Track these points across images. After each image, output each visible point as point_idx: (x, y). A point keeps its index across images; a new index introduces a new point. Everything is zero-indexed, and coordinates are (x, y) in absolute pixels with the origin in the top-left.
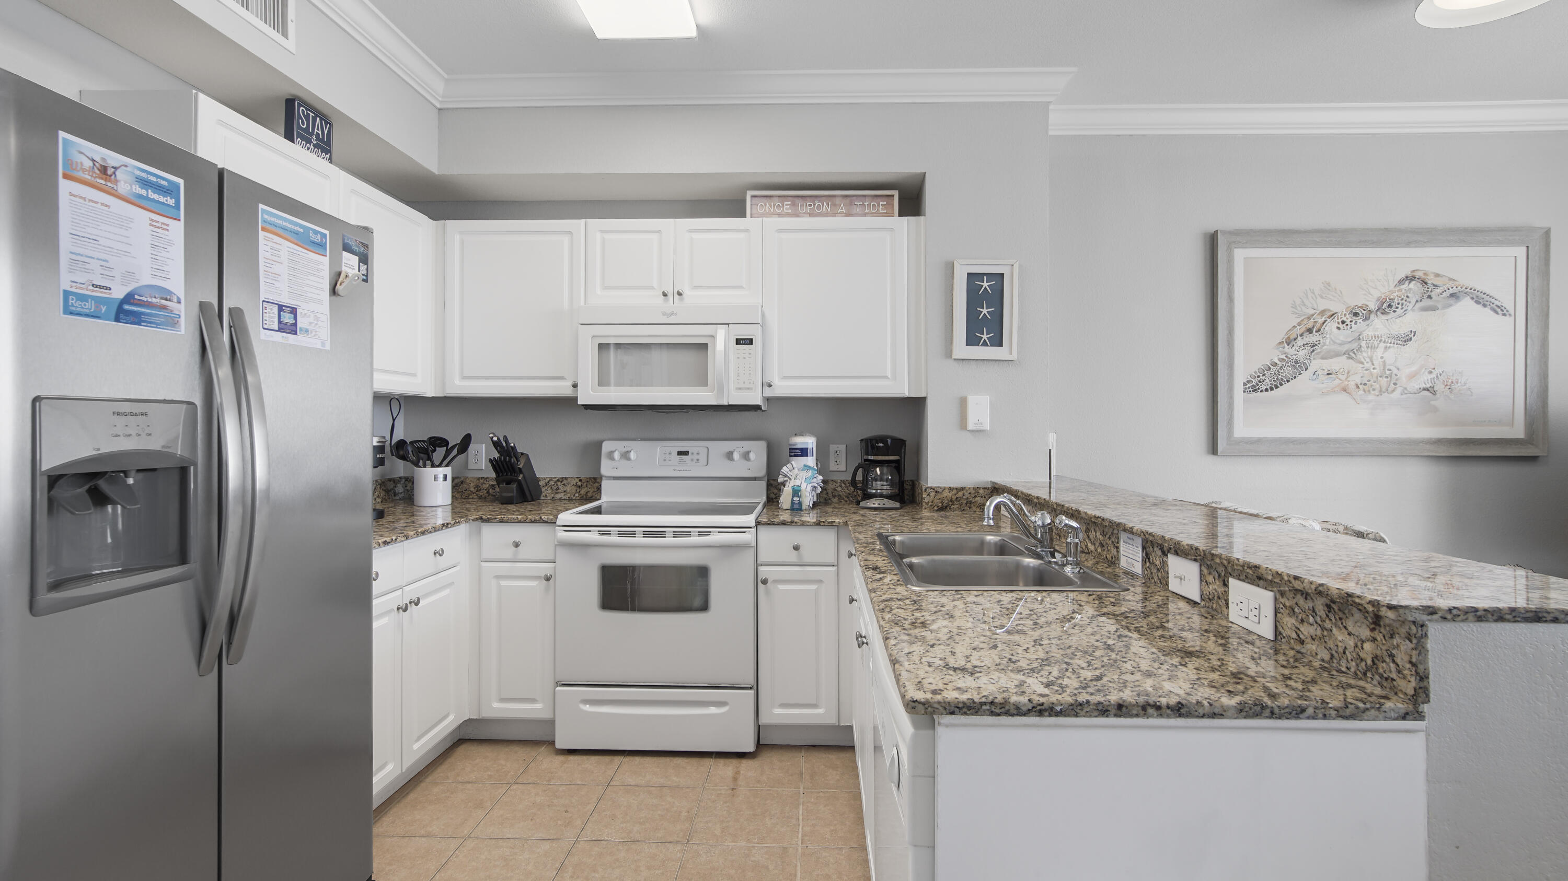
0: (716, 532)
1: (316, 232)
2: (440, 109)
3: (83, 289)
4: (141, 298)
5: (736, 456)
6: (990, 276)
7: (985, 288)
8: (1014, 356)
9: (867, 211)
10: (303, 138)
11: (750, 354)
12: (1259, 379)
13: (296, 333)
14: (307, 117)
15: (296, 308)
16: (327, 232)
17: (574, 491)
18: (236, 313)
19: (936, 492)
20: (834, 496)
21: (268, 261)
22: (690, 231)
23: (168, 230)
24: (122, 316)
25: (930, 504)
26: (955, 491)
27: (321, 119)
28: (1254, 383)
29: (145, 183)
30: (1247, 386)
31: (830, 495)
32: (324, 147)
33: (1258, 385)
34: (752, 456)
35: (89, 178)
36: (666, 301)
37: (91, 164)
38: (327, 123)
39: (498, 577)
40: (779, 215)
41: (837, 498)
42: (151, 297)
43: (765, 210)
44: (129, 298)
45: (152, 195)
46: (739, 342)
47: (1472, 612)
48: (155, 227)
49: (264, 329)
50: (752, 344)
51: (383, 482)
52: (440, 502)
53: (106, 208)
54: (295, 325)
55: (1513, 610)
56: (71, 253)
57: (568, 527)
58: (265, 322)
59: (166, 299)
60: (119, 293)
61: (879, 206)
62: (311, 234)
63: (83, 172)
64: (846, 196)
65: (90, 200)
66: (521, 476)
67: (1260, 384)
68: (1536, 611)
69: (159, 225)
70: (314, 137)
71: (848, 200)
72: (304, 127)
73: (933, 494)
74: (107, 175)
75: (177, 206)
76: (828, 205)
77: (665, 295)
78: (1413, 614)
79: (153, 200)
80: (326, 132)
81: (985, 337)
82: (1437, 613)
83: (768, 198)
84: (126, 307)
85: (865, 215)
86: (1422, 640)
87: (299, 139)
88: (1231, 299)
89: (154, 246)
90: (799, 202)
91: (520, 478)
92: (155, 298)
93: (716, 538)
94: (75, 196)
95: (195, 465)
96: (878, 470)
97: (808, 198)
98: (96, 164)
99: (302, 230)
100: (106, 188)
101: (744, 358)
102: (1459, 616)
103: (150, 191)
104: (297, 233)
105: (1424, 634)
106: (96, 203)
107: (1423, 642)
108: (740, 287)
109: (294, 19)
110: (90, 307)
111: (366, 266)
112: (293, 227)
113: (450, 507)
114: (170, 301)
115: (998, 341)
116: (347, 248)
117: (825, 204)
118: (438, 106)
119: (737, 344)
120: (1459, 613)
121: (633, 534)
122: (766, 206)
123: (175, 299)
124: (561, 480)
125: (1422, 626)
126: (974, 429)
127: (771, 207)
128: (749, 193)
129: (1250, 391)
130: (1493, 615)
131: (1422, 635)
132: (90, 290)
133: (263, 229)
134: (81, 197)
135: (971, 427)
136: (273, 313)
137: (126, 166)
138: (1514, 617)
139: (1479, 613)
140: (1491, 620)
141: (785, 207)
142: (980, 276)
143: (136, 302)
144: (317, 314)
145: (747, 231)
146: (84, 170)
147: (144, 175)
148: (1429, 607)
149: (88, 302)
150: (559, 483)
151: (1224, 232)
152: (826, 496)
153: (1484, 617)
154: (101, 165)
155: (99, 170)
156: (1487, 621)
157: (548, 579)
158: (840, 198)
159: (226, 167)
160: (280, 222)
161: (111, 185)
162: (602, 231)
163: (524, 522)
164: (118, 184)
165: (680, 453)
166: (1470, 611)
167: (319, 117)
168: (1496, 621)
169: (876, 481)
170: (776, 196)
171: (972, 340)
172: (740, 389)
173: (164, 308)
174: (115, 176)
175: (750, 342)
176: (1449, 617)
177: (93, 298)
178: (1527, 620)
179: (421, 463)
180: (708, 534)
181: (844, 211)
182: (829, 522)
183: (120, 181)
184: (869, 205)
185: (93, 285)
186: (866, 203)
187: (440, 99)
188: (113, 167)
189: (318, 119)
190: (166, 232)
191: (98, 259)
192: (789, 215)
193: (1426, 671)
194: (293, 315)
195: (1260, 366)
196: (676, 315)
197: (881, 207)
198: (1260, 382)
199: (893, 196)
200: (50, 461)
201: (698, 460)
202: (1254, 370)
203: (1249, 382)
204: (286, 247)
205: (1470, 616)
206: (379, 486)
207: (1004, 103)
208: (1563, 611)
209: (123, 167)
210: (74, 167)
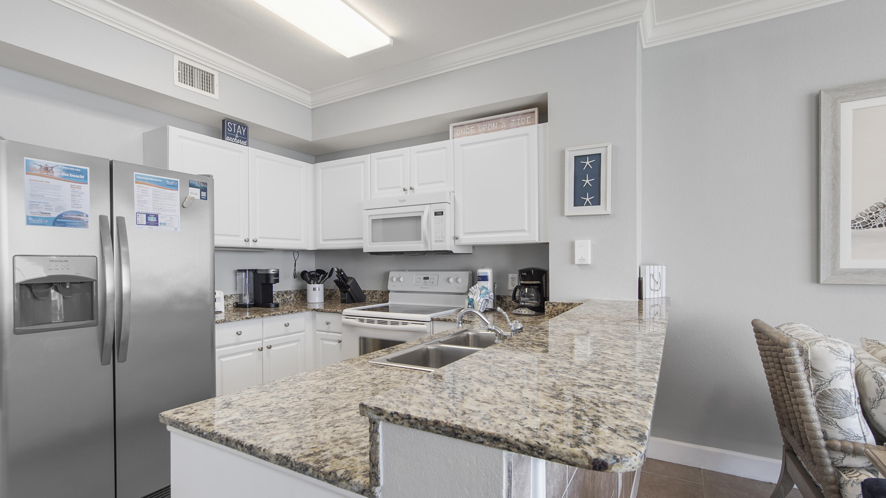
0: (410, 323)
1: (170, 181)
2: (312, 109)
3: (36, 215)
4: (66, 216)
5: (451, 280)
6: (591, 156)
7: (588, 165)
8: (609, 211)
9: (519, 124)
10: (230, 136)
11: (442, 220)
12: (871, 216)
13: (157, 225)
14: (232, 127)
15: (158, 215)
16: (178, 180)
17: (380, 298)
18: (121, 220)
19: (553, 305)
20: (510, 306)
21: (139, 196)
22: (417, 152)
23: (81, 188)
24: (56, 224)
25: (549, 313)
26: (566, 305)
27: (241, 126)
28: (864, 220)
29: (68, 171)
30: (856, 224)
31: (508, 305)
32: (244, 138)
33: (870, 221)
34: (460, 280)
35: (39, 173)
36: (406, 193)
37: (40, 167)
38: (244, 127)
39: (323, 339)
40: (468, 135)
41: (512, 307)
42: (72, 215)
43: (461, 134)
44: (60, 216)
45: (71, 175)
46: (436, 214)
47: (406, 419)
48: (74, 188)
49: (137, 224)
50: (443, 215)
51: (301, 291)
52: (317, 301)
53: (48, 183)
54: (157, 222)
55: (436, 423)
56: (30, 202)
57: (349, 316)
58: (137, 222)
59: (80, 216)
60: (54, 215)
61: (526, 120)
62: (167, 182)
63: (36, 171)
64: (507, 117)
65: (39, 181)
66: (350, 289)
67: (872, 221)
68: (453, 428)
69: (76, 187)
70: (237, 135)
71: (507, 119)
72: (231, 131)
73: (551, 307)
74: (48, 170)
75: (86, 178)
76: (495, 124)
77: (404, 190)
78: (368, 412)
79: (73, 177)
80: (244, 132)
81: (588, 199)
82: (383, 415)
83: (462, 127)
84: (58, 220)
85: (518, 127)
86: (374, 435)
87: (228, 137)
88: (836, 148)
89: (72, 195)
90: (479, 125)
91: (349, 290)
92: (74, 215)
93: (410, 326)
94: (32, 180)
95: (96, 281)
96: (526, 289)
97: (484, 123)
98: (43, 167)
99: (161, 181)
100: (48, 176)
101: (439, 223)
102: (397, 420)
103: (70, 174)
104: (158, 182)
105: (375, 430)
106: (43, 182)
107: (374, 436)
108: (443, 182)
109: (218, 85)
110: (38, 221)
111: (205, 193)
112: (155, 180)
113: (323, 303)
114: (82, 216)
115: (597, 202)
116: (191, 186)
117: (494, 124)
118: (311, 108)
119: (435, 215)
120: (398, 417)
121: (386, 323)
122: (461, 132)
123: (85, 215)
124: (374, 292)
125: (374, 423)
126: (579, 263)
127: (463, 131)
128: (451, 126)
129: (860, 228)
130: (421, 424)
131: (374, 430)
132: (40, 215)
133: (136, 183)
134: (35, 181)
135: (577, 262)
136: (143, 218)
137: (58, 166)
138: (437, 429)
139: (411, 421)
140: (420, 428)
141: (471, 130)
142: (584, 157)
143: (63, 218)
144: (171, 216)
145: (445, 148)
146: (36, 170)
147: (68, 168)
148: (379, 409)
149: (39, 219)
150: (373, 294)
151: (827, 91)
152: (505, 306)
153: (415, 425)
154: (45, 167)
155: (44, 169)
156: (417, 428)
157: (340, 342)
158: (503, 119)
159: (114, 159)
160: (147, 179)
161: (50, 174)
162: (378, 159)
163: (330, 312)
164: (54, 173)
165: (425, 278)
166: (405, 417)
167: (240, 125)
168: (424, 430)
169: (524, 297)
170: (466, 125)
171: (578, 202)
172: (437, 241)
173: (79, 219)
174: (52, 170)
175: (442, 213)
176: (391, 419)
177: (41, 218)
178: (446, 433)
179: (312, 281)
180: (406, 324)
181: (505, 127)
182: (469, 321)
183: (54, 172)
184: (520, 120)
185: (41, 213)
186: (518, 120)
187: (311, 104)
188: (51, 167)
189: (239, 126)
190: (80, 189)
191: (44, 203)
192: (473, 134)
193: (377, 461)
194: (155, 218)
195: (873, 204)
196: (405, 201)
197: (528, 120)
198: (872, 218)
199: (534, 112)
200: (20, 279)
201: (433, 282)
202: (865, 209)
203: (858, 219)
204: (151, 189)
205: (406, 421)
206: (299, 293)
207: (603, 31)
208: (474, 431)
209: (56, 167)
210: (32, 169)
